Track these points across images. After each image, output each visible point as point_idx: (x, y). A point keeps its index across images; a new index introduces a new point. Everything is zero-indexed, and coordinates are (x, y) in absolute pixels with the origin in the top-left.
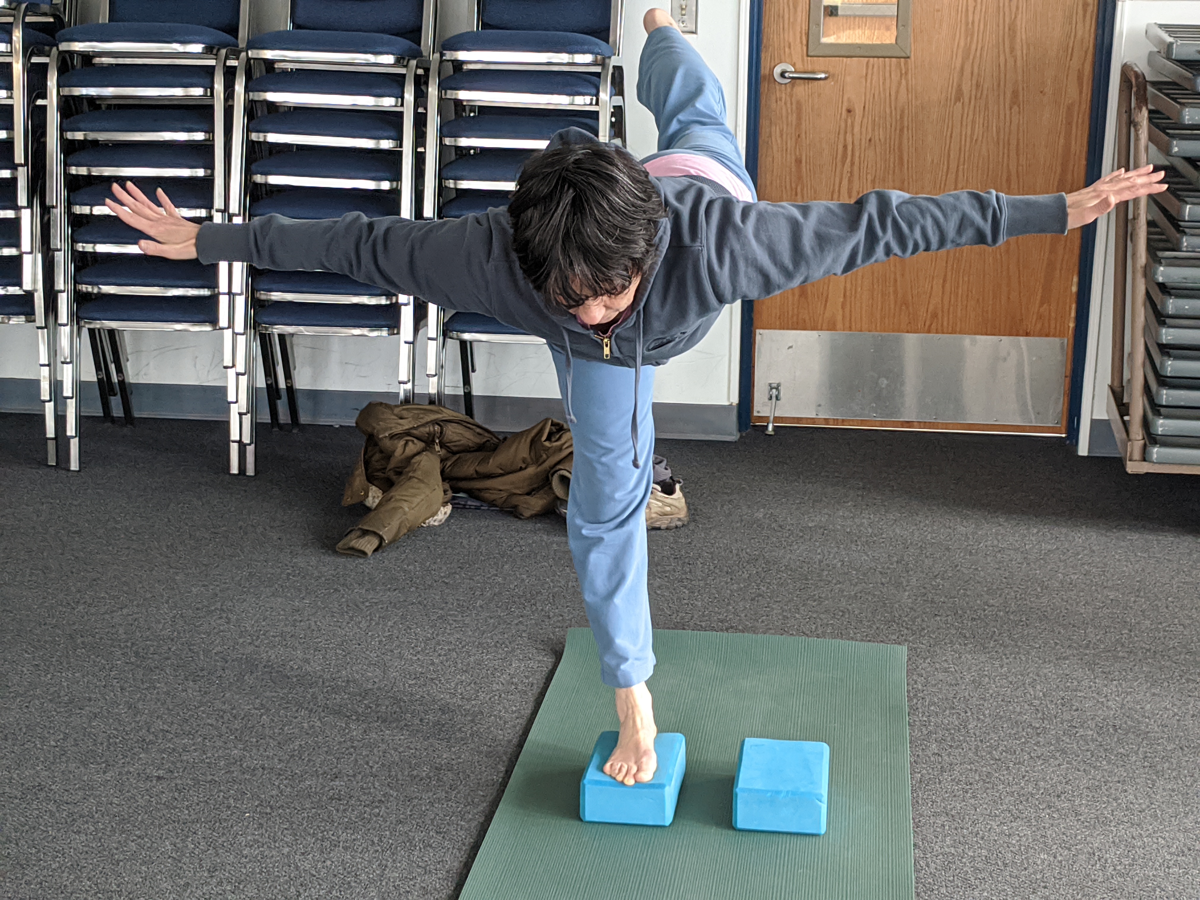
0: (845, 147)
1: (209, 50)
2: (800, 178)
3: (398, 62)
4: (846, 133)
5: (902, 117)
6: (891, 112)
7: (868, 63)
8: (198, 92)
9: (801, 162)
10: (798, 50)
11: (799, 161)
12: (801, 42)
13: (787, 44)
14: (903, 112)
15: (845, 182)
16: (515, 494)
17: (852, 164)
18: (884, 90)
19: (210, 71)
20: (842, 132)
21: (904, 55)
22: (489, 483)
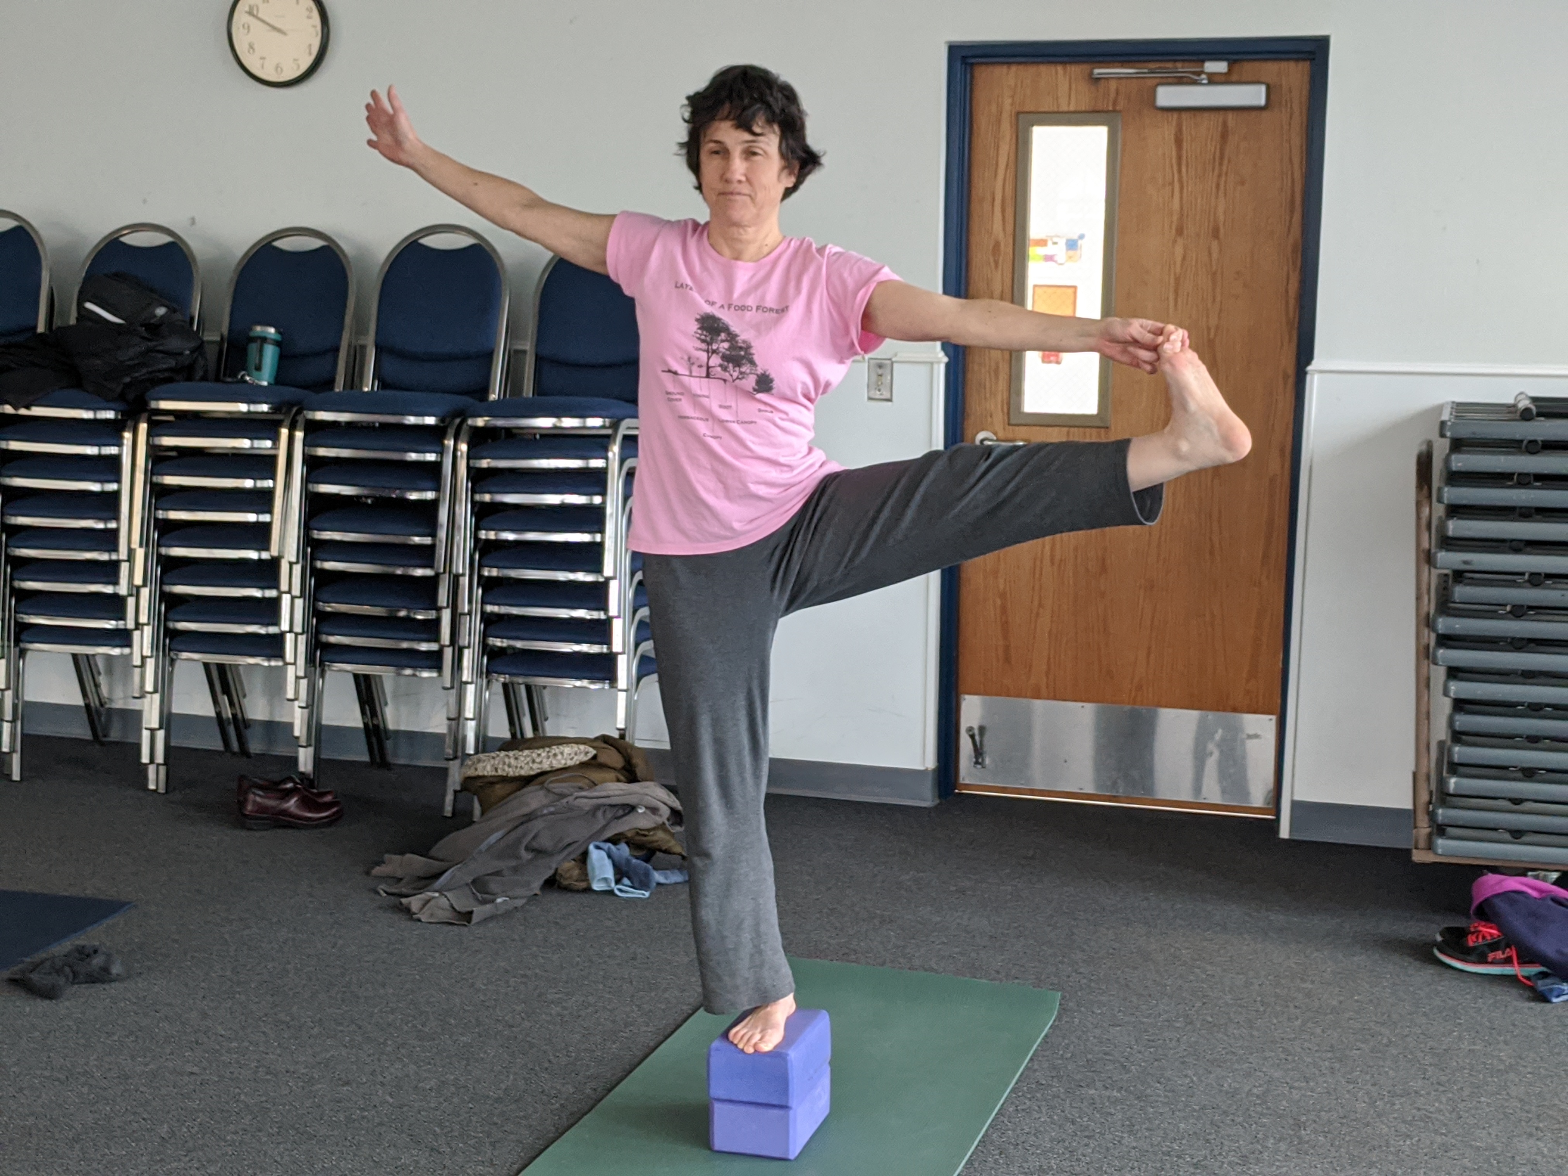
7: (1068, 432)
10: (999, 418)
12: (1002, 410)
13: (988, 412)
21: (1102, 425)
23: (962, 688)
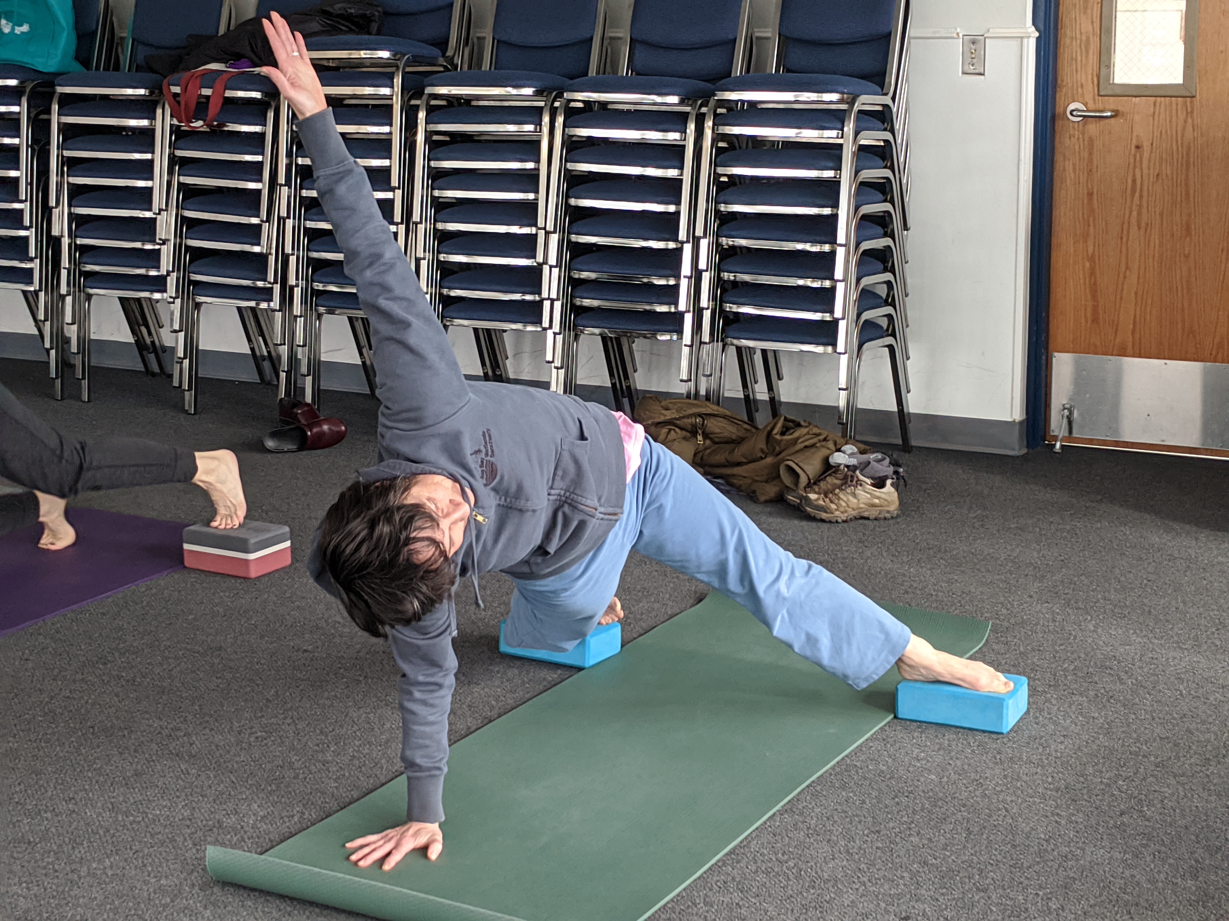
0: (1134, 181)
1: (539, 93)
2: (1092, 211)
3: (682, 102)
4: (1135, 167)
5: (1188, 154)
6: (1178, 149)
7: (1155, 103)
8: (530, 127)
9: (1092, 194)
10: (1090, 90)
11: (1090, 194)
12: (1093, 83)
13: (1079, 84)
14: (1189, 148)
15: (1135, 214)
16: (757, 481)
17: (1141, 197)
18: (1171, 127)
19: (539, 111)
20: (1131, 166)
21: (1188, 94)
22: (736, 470)
23: (1051, 346)
